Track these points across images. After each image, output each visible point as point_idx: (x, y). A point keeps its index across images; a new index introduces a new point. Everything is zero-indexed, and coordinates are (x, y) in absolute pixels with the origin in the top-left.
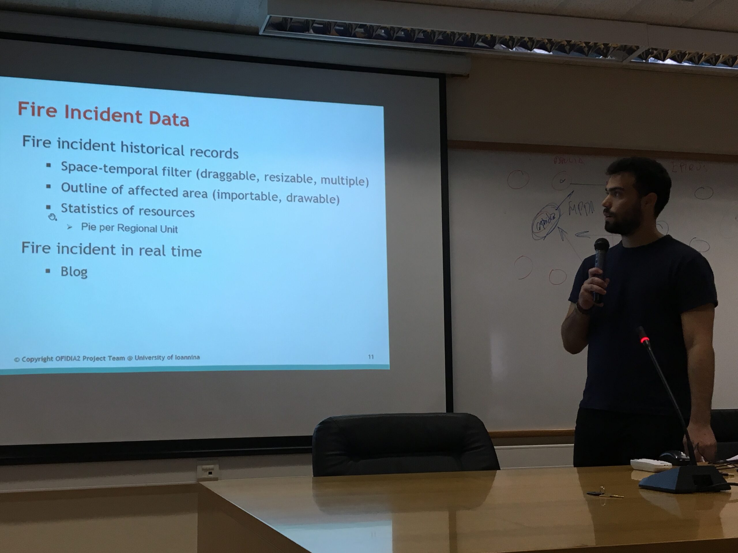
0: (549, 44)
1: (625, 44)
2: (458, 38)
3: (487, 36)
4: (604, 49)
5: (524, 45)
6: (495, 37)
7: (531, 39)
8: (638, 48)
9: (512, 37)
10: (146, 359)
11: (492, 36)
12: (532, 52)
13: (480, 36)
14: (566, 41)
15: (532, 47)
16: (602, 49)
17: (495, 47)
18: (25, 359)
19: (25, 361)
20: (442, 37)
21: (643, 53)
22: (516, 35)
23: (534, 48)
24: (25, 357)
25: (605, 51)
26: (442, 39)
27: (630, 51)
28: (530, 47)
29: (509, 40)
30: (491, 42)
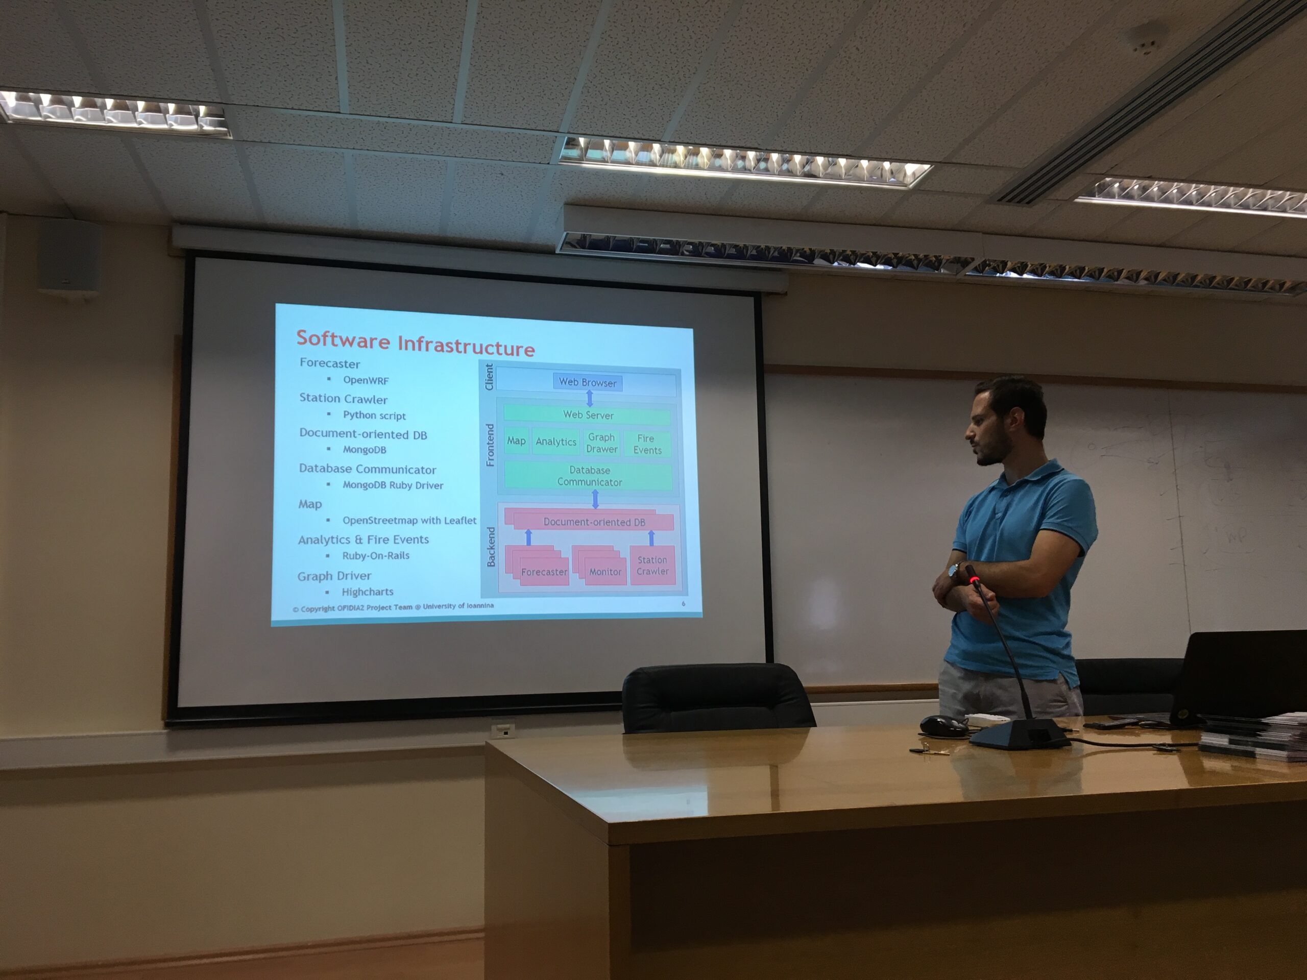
0: (874, 258)
1: (959, 256)
2: (773, 253)
3: (805, 250)
4: (935, 261)
5: (846, 259)
6: (814, 251)
7: (853, 252)
8: (973, 259)
9: (833, 250)
10: (436, 608)
11: (810, 249)
12: (856, 266)
13: (797, 251)
14: (893, 254)
15: (855, 262)
16: (934, 262)
17: (814, 262)
18: (304, 609)
19: (304, 612)
20: (757, 252)
21: (979, 265)
22: (838, 248)
23: (858, 262)
24: (304, 607)
25: (935, 264)
26: (756, 254)
27: (965, 263)
28: (853, 261)
29: (830, 253)
30: (809, 257)
